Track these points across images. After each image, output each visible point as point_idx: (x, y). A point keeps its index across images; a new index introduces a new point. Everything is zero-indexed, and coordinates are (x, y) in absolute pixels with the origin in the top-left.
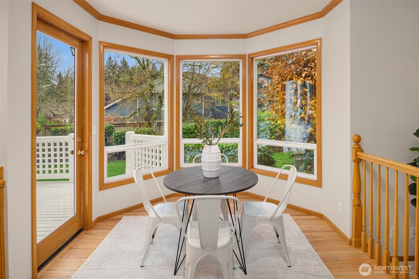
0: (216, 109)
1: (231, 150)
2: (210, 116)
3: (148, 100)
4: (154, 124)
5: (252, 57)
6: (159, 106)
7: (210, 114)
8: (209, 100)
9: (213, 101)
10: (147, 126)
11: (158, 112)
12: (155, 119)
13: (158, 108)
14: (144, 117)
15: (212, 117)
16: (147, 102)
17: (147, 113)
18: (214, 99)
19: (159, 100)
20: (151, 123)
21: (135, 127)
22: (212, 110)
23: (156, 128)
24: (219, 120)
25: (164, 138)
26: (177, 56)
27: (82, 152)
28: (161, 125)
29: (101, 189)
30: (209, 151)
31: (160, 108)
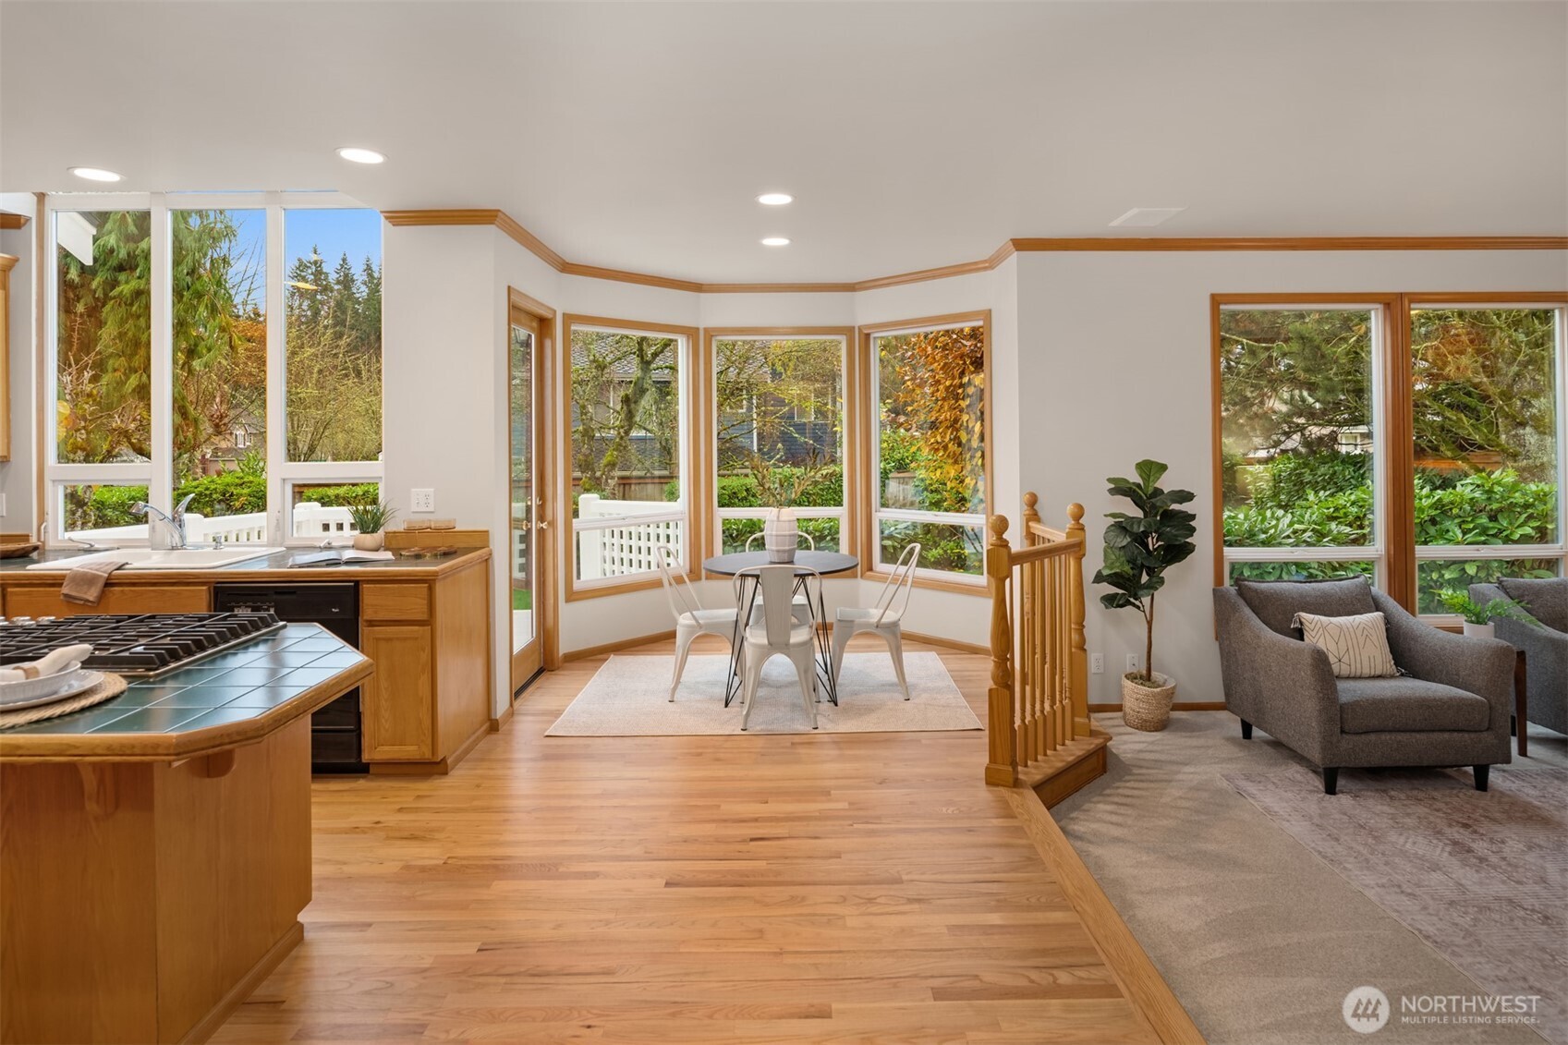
0: (797, 435)
1: (827, 536)
2: (778, 456)
3: (590, 409)
4: (609, 481)
5: (866, 332)
6: (622, 427)
7: (779, 449)
8: (772, 408)
9: (787, 408)
10: (587, 486)
11: (620, 445)
12: (612, 465)
13: (619, 433)
14: (580, 460)
15: (785, 462)
16: (586, 415)
17: (586, 446)
18: (789, 404)
19: (625, 408)
20: (598, 479)
22: (786, 438)
23: (614, 494)
25: (680, 506)
26: (706, 330)
27: (544, 525)
28: (630, 484)
29: (568, 600)
30: (778, 517)
31: (627, 433)
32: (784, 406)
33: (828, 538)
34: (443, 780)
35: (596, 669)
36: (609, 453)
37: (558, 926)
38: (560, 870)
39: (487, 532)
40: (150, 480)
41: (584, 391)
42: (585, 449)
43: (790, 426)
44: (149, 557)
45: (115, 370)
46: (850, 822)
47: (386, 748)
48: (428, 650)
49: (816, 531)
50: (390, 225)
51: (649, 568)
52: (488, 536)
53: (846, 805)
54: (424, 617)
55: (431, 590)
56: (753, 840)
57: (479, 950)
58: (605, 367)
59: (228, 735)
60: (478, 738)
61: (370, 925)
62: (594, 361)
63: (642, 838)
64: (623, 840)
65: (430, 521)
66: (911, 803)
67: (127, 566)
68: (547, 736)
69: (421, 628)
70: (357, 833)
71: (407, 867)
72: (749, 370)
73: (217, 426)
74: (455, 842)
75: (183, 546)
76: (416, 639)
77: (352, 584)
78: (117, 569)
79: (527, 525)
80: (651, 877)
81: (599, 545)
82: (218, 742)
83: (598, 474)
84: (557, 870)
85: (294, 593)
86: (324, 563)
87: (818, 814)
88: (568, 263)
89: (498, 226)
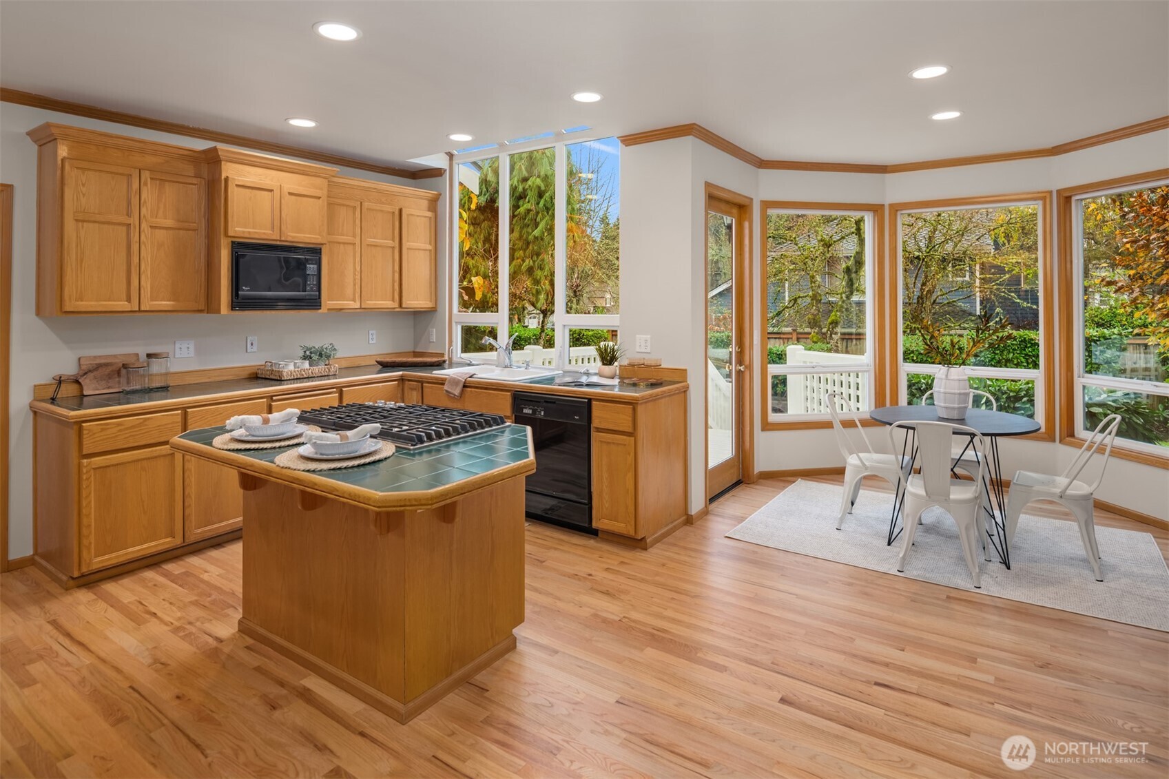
0: (1018, 301)
3: (818, 278)
4: (833, 336)
6: (843, 292)
8: (993, 274)
9: (1007, 276)
10: (815, 339)
11: (842, 307)
12: (836, 323)
13: (842, 298)
14: (809, 319)
16: (814, 283)
17: (814, 308)
18: (1008, 272)
19: (846, 277)
20: (824, 334)
21: (786, 341)
23: (837, 346)
24: (1022, 332)
25: (866, 359)
26: (891, 206)
27: (742, 368)
28: (852, 339)
29: (763, 429)
30: (947, 376)
31: (848, 297)
32: (1005, 274)
33: (1025, 399)
34: (642, 554)
35: (785, 487)
36: (833, 313)
37: (680, 705)
38: (698, 655)
39: (686, 370)
40: (498, 323)
41: (813, 264)
42: (813, 310)
43: (1012, 292)
44: (493, 371)
45: (518, 259)
46: (992, 700)
47: (606, 521)
48: (632, 454)
49: (1011, 391)
50: (624, 146)
51: (842, 410)
52: (686, 373)
53: (991, 679)
54: (630, 430)
55: (634, 410)
56: (877, 684)
57: (617, 702)
58: (830, 245)
59: (409, 500)
60: (675, 526)
61: (556, 652)
62: (822, 240)
63: (775, 648)
64: (757, 645)
65: (644, 359)
66: (1076, 701)
67: (475, 376)
68: (727, 537)
69: (628, 438)
70: (574, 579)
71: (596, 615)
72: (965, 243)
73: (575, 292)
74: (632, 605)
75: (511, 366)
76: (625, 445)
77: (586, 400)
78: (470, 377)
79: (729, 367)
80: (770, 688)
81: (803, 387)
82: (403, 504)
83: (824, 330)
84: (697, 653)
85: (554, 403)
86: (573, 384)
87: (956, 679)
88: (763, 160)
89: (694, 135)
